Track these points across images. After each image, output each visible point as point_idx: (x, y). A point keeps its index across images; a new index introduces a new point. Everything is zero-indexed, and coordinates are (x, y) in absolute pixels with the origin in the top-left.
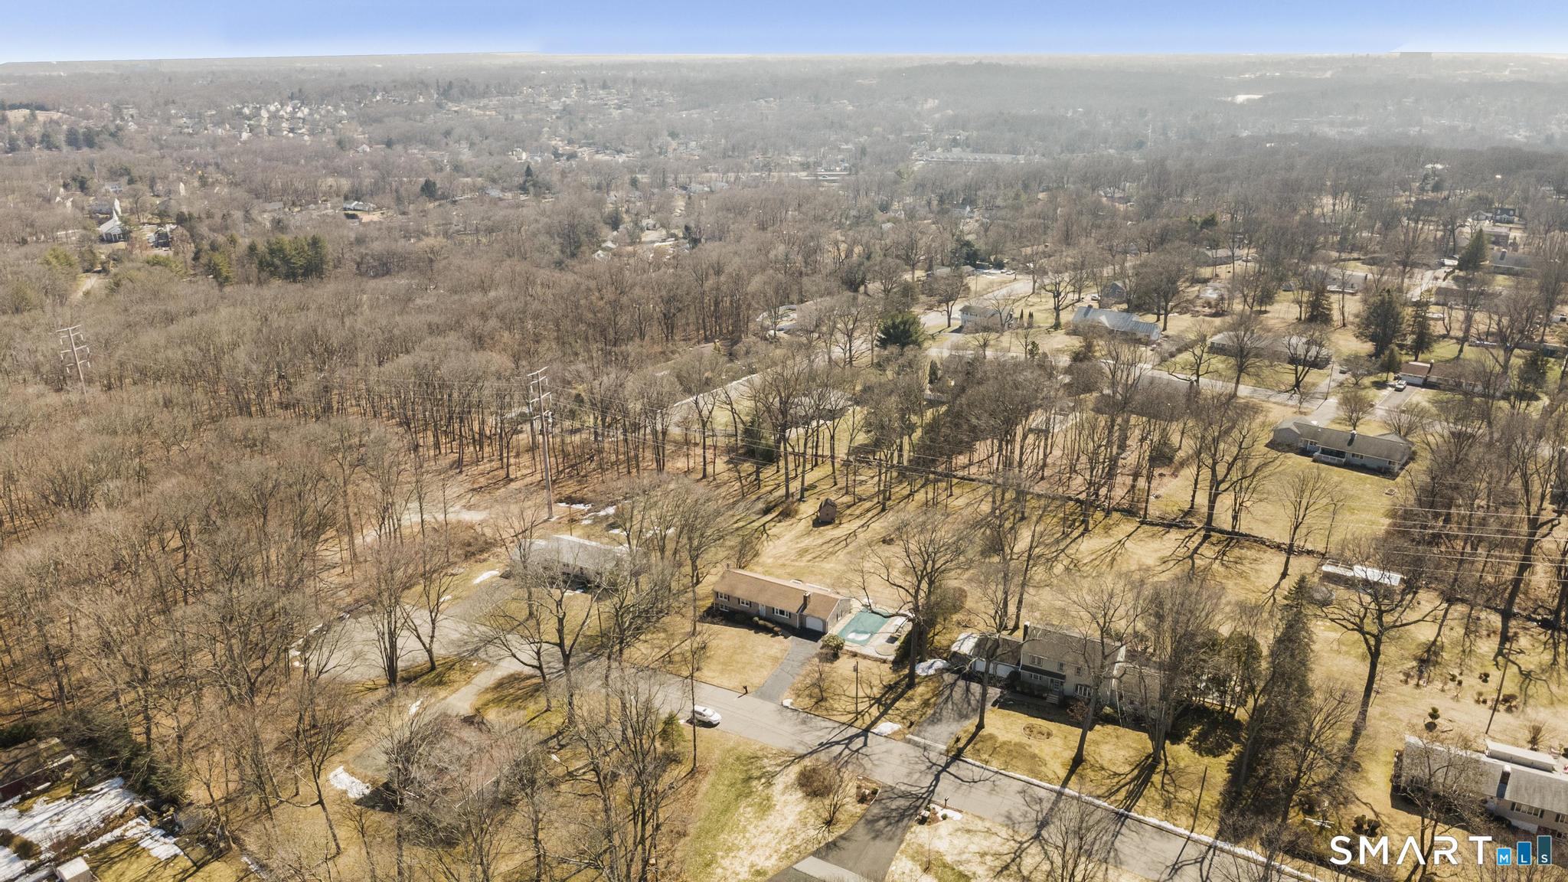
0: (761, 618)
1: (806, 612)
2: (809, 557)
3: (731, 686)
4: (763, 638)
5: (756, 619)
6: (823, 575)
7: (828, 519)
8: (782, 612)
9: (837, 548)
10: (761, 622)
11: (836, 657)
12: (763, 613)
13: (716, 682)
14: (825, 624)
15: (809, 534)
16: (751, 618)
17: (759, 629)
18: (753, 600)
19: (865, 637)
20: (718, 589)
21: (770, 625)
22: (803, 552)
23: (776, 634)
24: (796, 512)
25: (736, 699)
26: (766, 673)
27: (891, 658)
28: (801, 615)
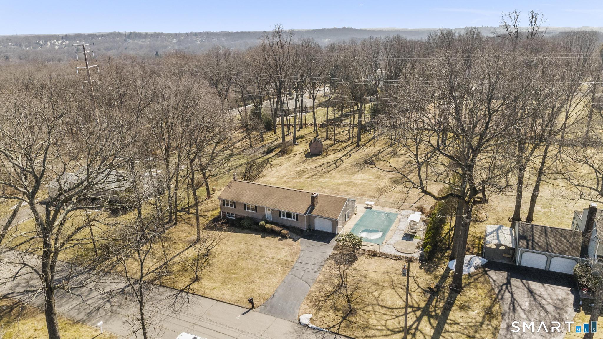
0: (267, 222)
1: (314, 213)
2: (307, 176)
3: (234, 299)
4: (270, 241)
5: (263, 223)
6: (322, 187)
7: (317, 152)
8: (289, 215)
9: (329, 169)
10: (268, 226)
11: (352, 259)
12: (270, 218)
13: (215, 294)
14: (335, 223)
15: (304, 162)
16: (257, 224)
17: (265, 232)
18: (260, 205)
19: (379, 235)
20: (224, 197)
21: (277, 228)
22: (301, 173)
23: (284, 237)
24: (291, 150)
25: (239, 317)
26: (275, 280)
27: (417, 256)
28: (309, 217)
